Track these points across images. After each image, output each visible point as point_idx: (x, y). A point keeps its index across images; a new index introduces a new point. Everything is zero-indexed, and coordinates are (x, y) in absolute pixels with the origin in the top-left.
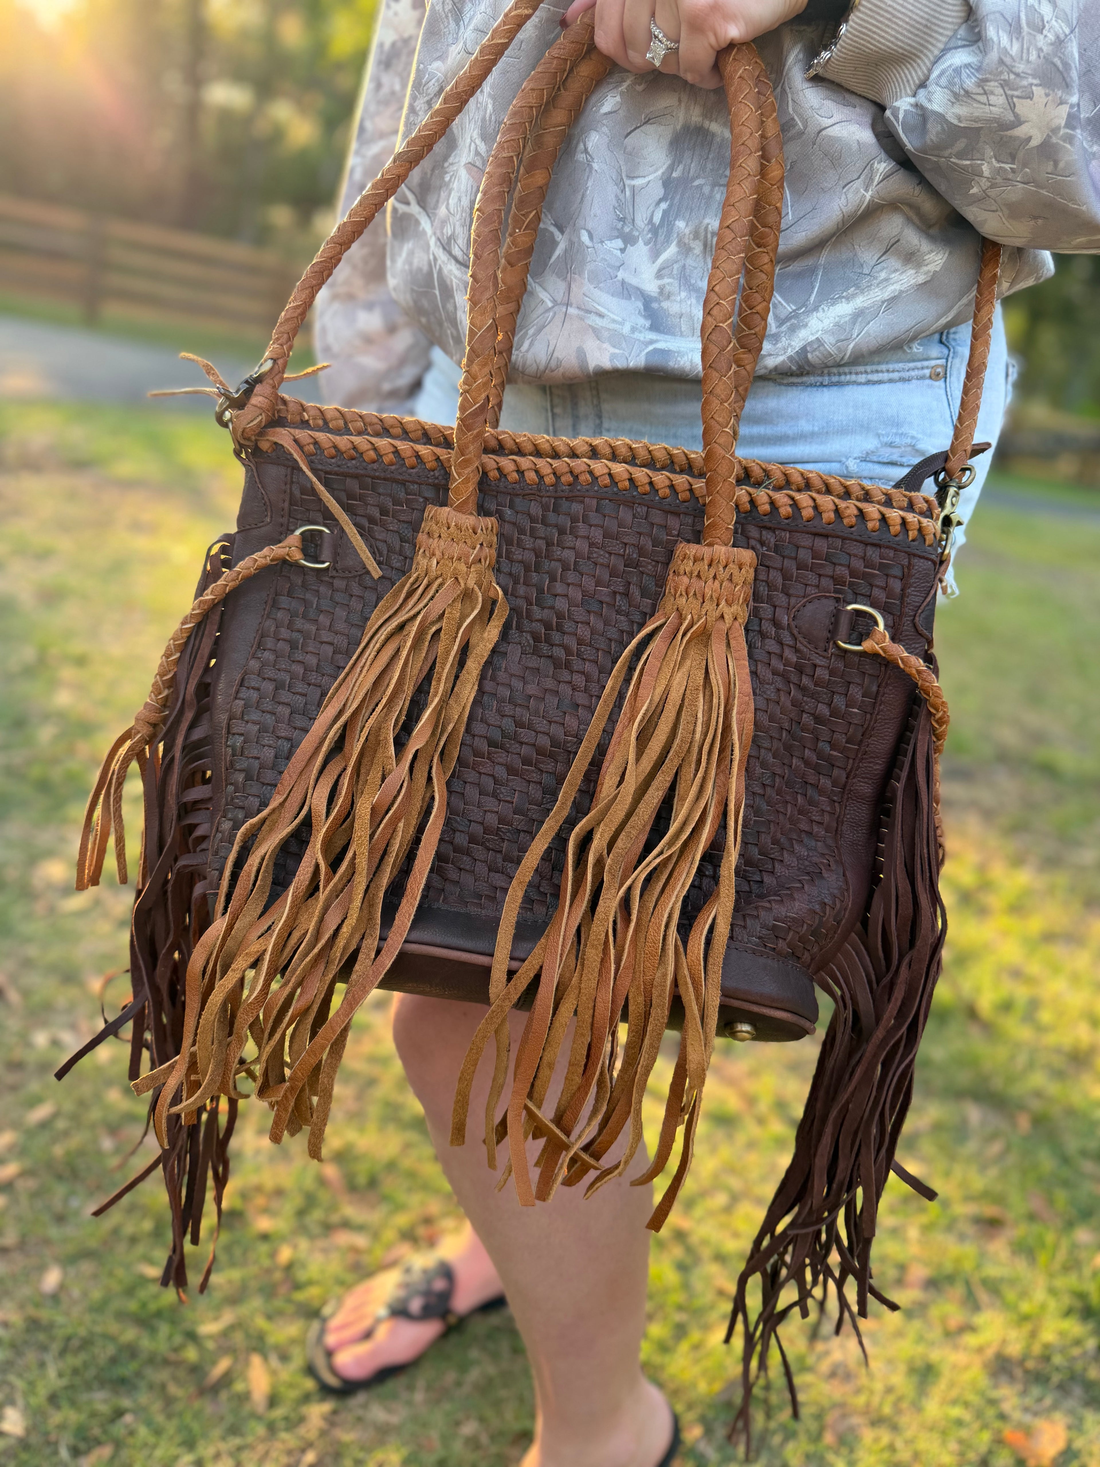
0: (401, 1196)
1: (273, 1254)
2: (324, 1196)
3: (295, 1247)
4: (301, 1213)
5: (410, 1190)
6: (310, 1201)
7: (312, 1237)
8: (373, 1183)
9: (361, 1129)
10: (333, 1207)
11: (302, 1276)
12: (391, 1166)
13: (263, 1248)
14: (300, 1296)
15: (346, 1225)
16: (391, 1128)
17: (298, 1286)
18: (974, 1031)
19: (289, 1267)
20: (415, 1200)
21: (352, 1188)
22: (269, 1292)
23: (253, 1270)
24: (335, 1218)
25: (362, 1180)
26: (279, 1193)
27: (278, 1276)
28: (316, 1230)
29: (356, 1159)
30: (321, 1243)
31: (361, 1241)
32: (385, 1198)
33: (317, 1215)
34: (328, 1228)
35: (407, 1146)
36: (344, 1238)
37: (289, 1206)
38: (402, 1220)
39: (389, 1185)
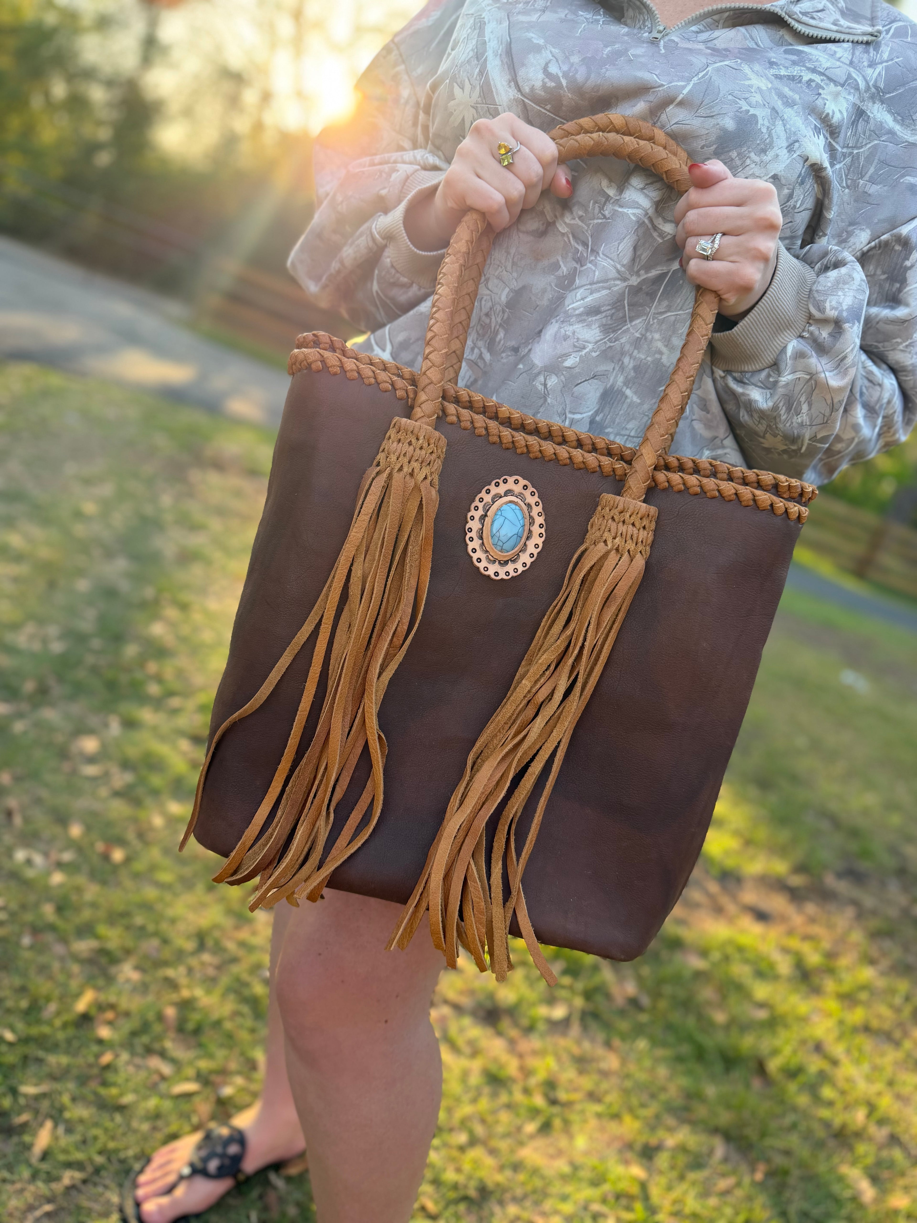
0: (213, 1048)
1: (98, 1056)
2: (157, 1028)
3: (117, 1056)
4: (134, 1034)
5: (222, 1046)
6: (145, 1027)
7: (133, 1054)
8: (197, 1031)
9: (208, 992)
10: (159, 1038)
11: (110, 1077)
12: (217, 1024)
13: (95, 1048)
14: (103, 1091)
15: (163, 1054)
16: (232, 997)
17: (105, 1084)
19: (108, 1067)
20: (221, 1054)
21: (180, 1029)
22: (83, 1080)
23: (80, 1061)
24: (156, 1046)
25: (190, 1026)
26: (127, 1014)
27: (95, 1071)
28: (139, 1049)
29: (194, 1009)
30: (138, 1060)
31: (166, 1069)
32: (200, 1045)
33: (145, 1039)
34: (149, 1051)
35: (236, 1014)
36: (155, 1062)
37: (127, 1026)
38: (204, 1064)
39: (209, 1037)
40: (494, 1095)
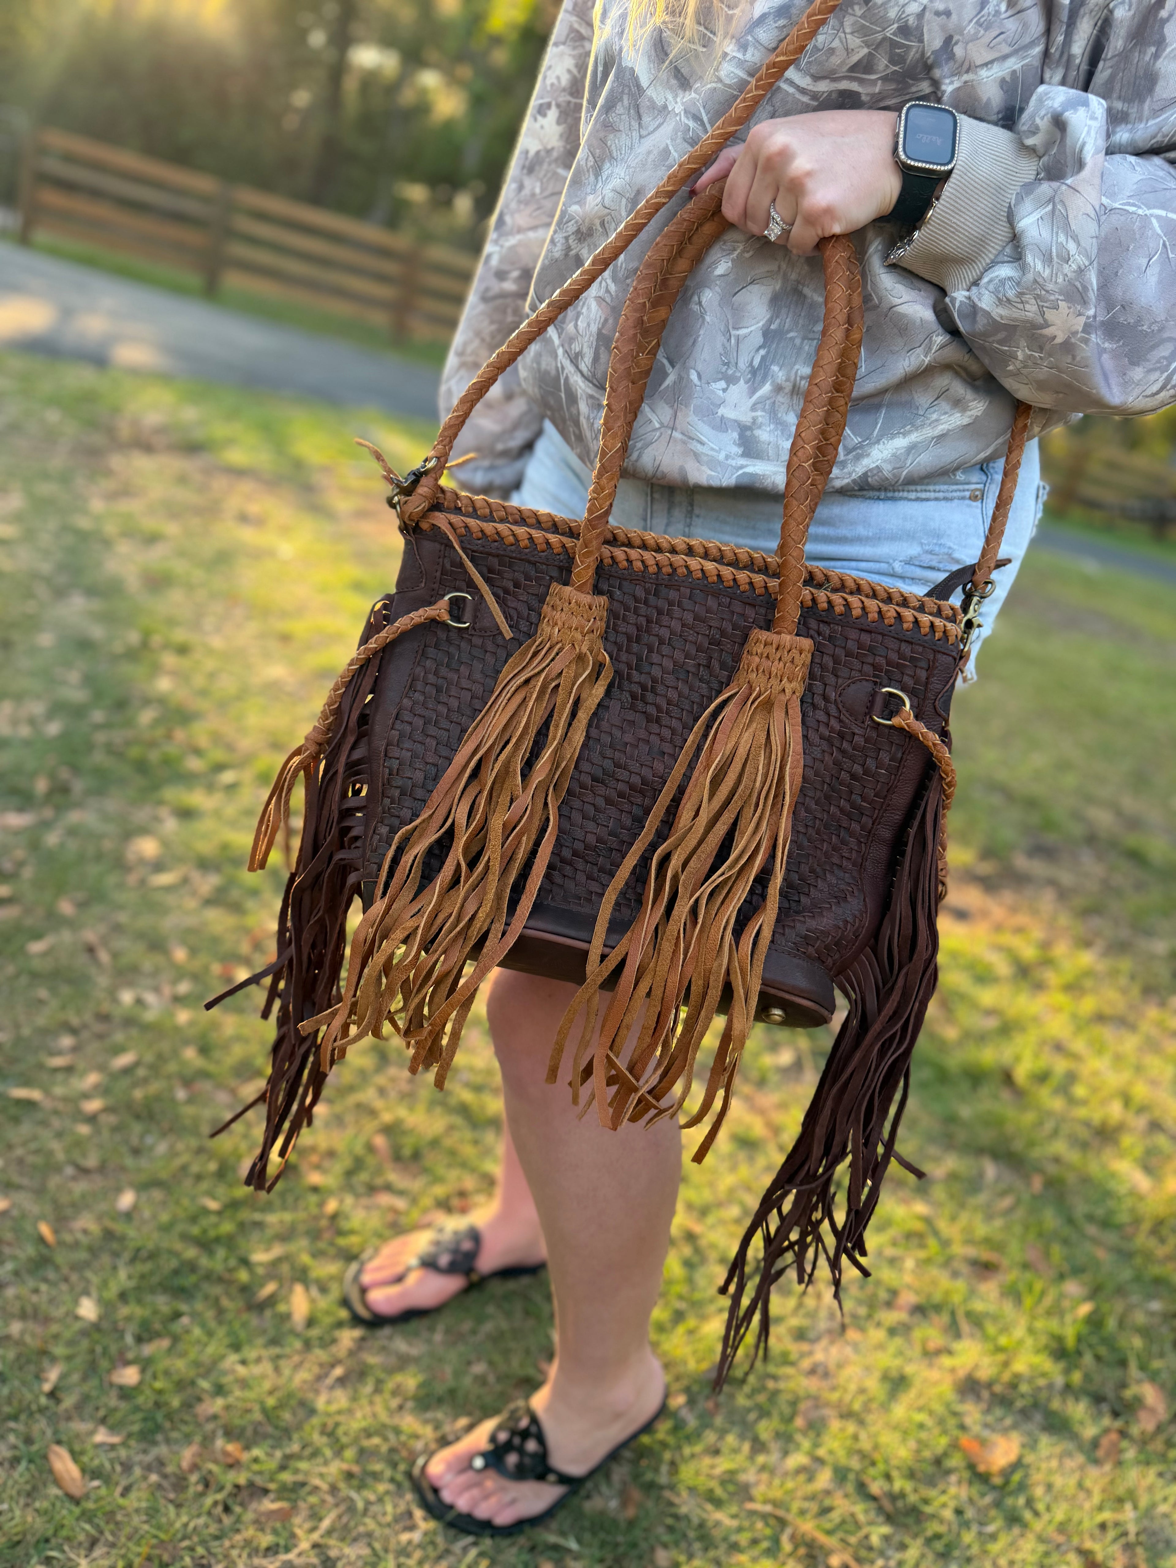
0: (441, 1170)
1: (321, 1204)
2: (371, 1161)
3: (341, 1201)
4: (349, 1174)
5: (449, 1166)
6: (358, 1164)
7: (357, 1196)
8: (416, 1156)
9: (411, 1109)
10: (379, 1171)
11: (345, 1225)
12: (435, 1143)
13: (313, 1199)
14: (342, 1242)
15: (388, 1188)
16: (438, 1110)
17: (340, 1234)
18: (1006, 1095)
19: (334, 1217)
20: (453, 1174)
21: (397, 1157)
22: (315, 1235)
23: (301, 1215)
24: (379, 1181)
25: (407, 1152)
26: (331, 1154)
27: (324, 1223)
28: (361, 1189)
29: (404, 1133)
30: (364, 1201)
31: (400, 1204)
32: (425, 1171)
33: (364, 1176)
34: (372, 1189)
35: (451, 1128)
36: (385, 1199)
37: (338, 1167)
38: (439, 1191)
39: (431, 1159)
40: (751, 1159)
